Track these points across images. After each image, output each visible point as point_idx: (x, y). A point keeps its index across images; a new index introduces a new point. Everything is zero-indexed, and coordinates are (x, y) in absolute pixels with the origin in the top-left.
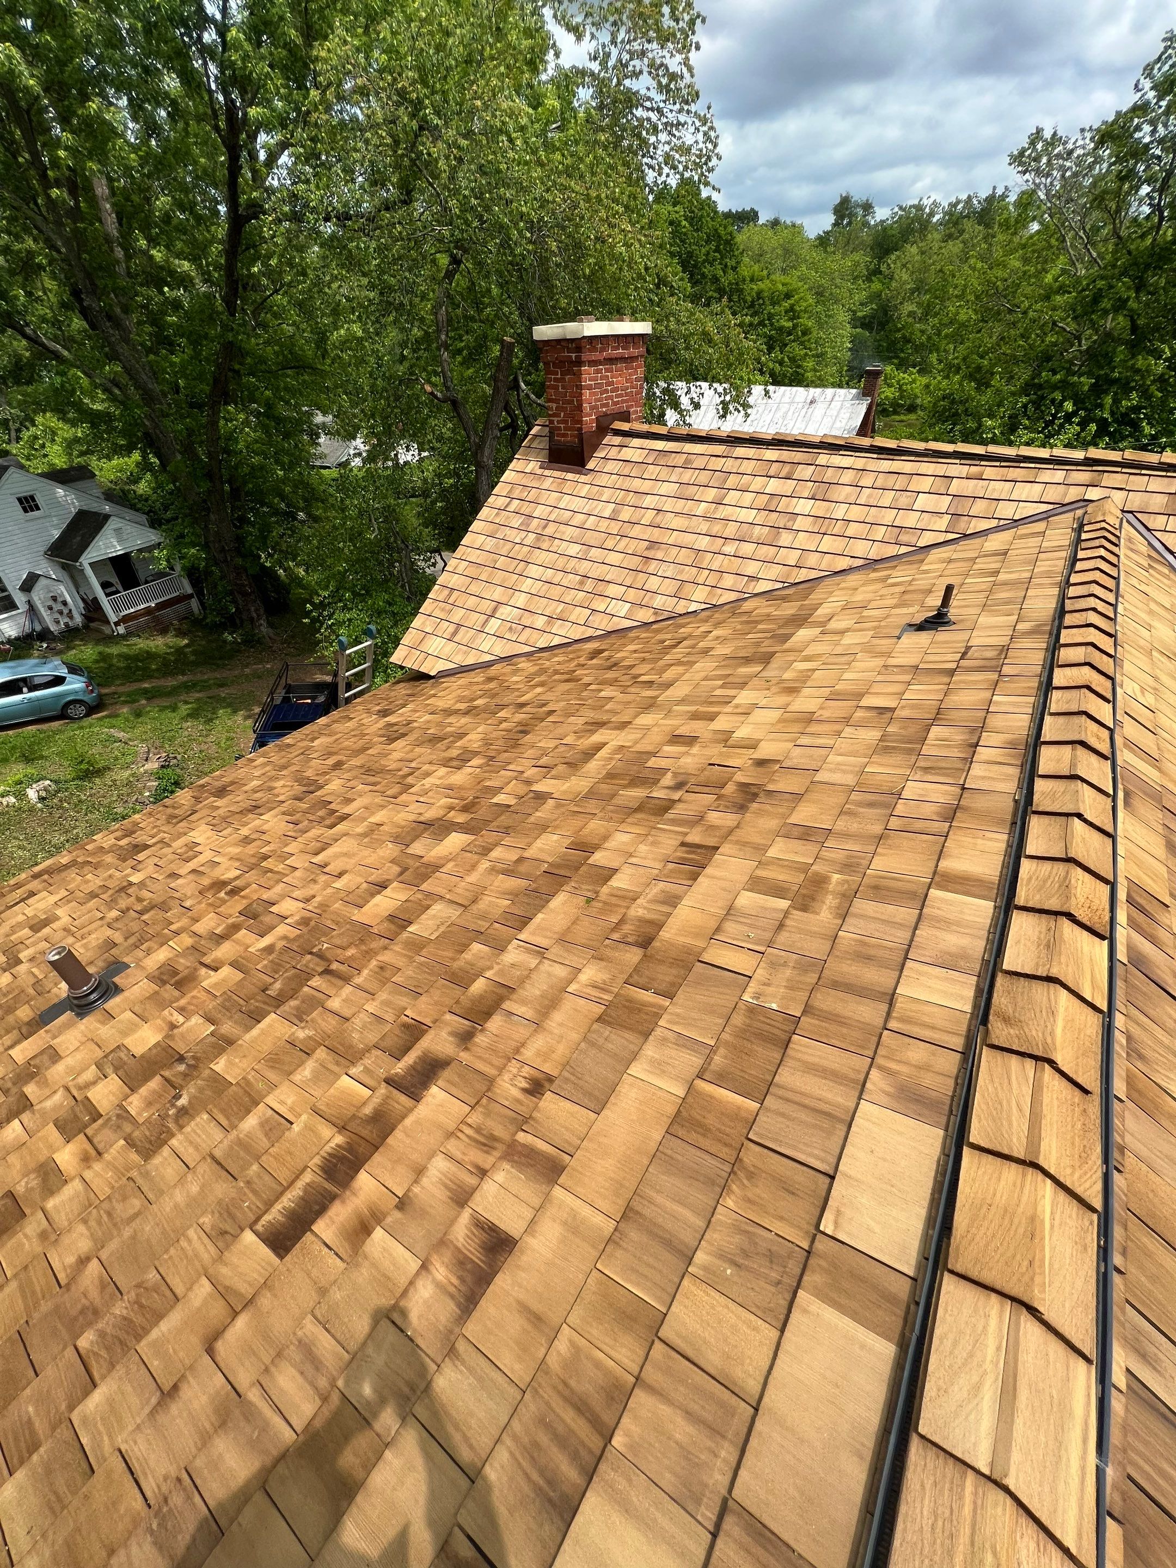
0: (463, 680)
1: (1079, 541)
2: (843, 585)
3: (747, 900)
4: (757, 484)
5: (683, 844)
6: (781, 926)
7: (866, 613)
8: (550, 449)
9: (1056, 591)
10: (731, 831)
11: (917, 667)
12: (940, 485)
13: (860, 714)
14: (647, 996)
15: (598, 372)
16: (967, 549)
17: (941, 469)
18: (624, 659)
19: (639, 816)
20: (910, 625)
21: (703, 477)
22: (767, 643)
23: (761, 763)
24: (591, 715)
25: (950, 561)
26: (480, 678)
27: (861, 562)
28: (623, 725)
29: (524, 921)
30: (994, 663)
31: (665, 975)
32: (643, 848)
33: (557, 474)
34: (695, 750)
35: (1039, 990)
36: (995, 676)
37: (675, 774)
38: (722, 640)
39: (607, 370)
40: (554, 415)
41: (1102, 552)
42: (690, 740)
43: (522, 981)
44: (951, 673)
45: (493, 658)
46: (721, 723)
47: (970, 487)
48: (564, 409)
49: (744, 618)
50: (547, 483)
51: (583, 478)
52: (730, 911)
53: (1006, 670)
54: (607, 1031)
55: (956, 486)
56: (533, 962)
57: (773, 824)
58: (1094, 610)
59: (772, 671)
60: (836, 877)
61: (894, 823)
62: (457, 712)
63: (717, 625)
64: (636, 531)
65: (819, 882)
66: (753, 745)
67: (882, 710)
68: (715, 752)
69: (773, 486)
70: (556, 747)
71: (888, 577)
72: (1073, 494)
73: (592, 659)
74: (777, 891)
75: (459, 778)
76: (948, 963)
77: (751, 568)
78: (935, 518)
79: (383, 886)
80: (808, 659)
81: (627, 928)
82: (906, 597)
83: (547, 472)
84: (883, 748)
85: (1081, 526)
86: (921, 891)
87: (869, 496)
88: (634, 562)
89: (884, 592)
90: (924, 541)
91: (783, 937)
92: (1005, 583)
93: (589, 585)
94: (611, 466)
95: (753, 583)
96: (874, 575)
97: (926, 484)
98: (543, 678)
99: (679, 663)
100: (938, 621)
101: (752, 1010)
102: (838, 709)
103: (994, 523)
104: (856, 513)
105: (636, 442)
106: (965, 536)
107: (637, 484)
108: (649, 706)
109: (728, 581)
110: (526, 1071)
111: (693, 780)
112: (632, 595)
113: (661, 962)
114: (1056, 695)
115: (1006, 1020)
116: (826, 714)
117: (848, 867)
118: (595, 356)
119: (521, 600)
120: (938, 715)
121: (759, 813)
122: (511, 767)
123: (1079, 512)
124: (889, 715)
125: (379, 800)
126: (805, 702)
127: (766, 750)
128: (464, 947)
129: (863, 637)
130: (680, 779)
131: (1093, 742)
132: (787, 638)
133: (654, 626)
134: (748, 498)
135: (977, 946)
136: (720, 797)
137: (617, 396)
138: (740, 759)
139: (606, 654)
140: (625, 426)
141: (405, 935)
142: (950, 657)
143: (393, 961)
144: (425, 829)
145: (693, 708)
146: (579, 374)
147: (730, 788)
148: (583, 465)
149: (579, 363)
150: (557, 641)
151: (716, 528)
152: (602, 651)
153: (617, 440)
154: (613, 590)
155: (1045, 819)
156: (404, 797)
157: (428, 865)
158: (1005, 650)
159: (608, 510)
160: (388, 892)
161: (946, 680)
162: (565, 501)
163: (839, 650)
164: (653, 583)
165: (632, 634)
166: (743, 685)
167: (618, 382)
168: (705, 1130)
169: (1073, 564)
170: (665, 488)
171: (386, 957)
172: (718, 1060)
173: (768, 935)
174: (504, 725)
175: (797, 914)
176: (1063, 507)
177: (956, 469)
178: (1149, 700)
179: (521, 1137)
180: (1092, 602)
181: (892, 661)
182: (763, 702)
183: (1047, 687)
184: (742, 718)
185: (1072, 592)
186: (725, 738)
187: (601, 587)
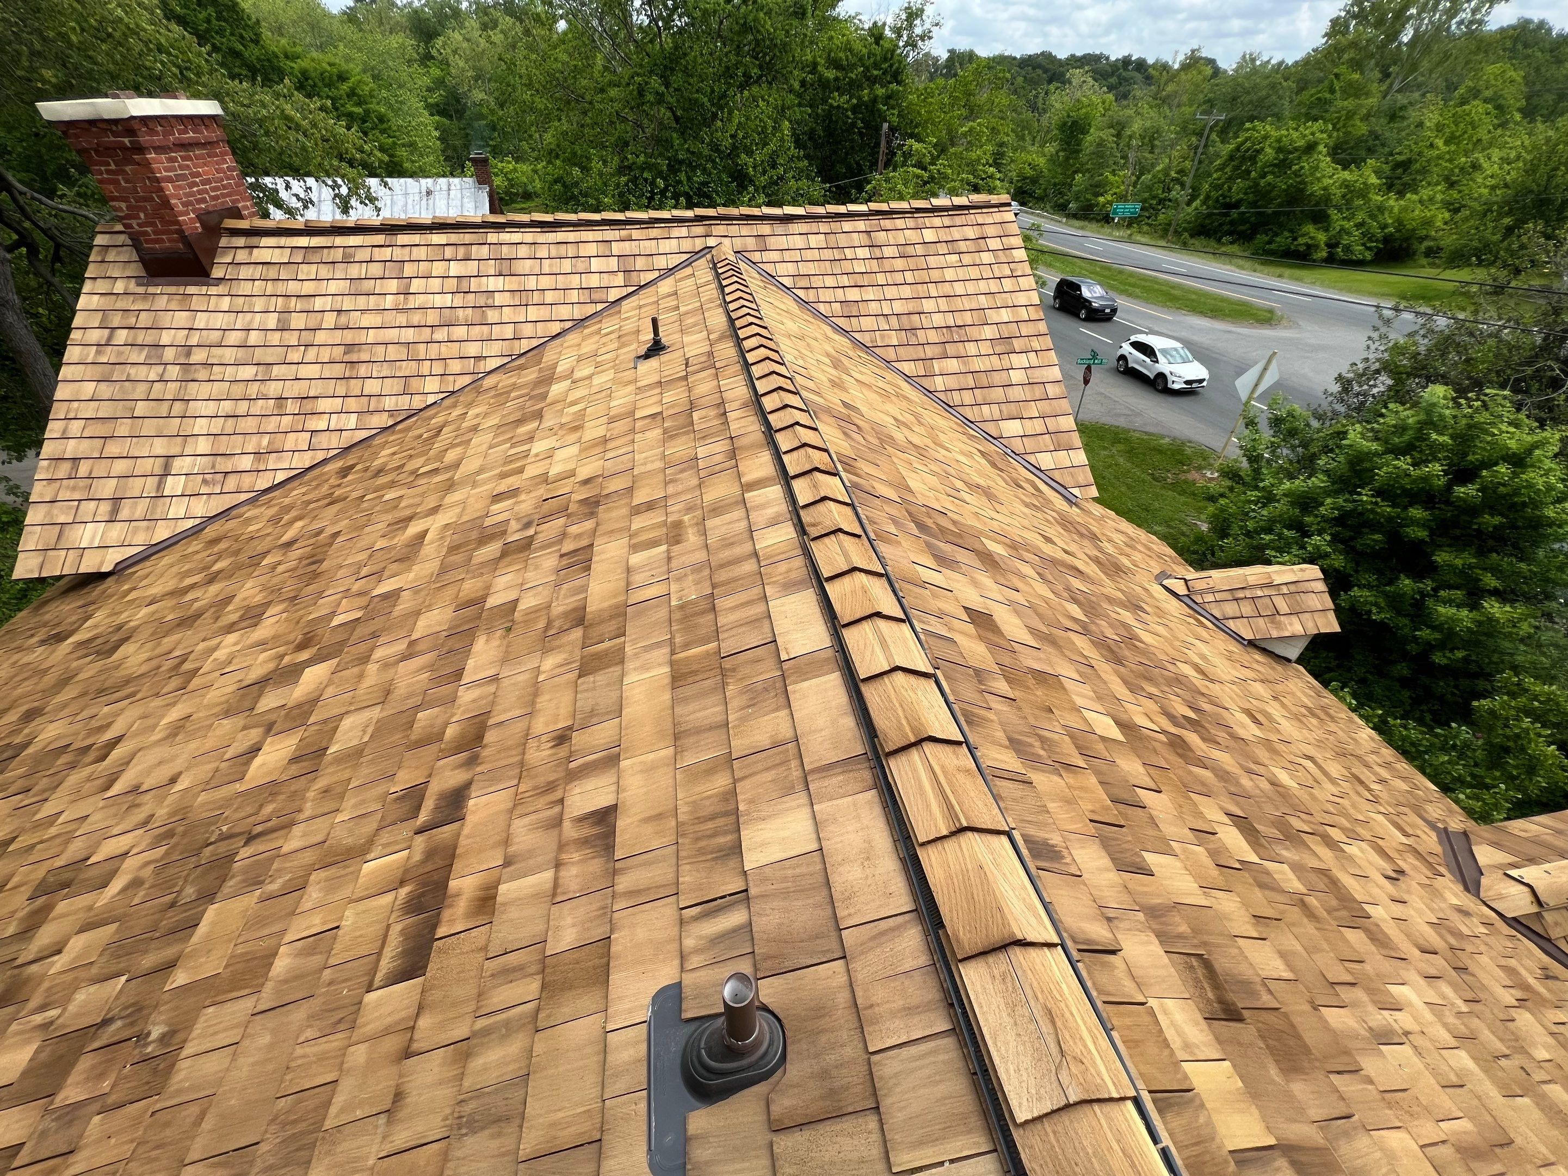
0: (167, 559)
1: (718, 275)
2: (566, 345)
3: (636, 559)
4: (438, 268)
5: (562, 556)
6: (669, 559)
7: (599, 359)
8: (142, 260)
9: (721, 310)
10: (595, 530)
11: (660, 383)
12: (603, 249)
13: (639, 424)
14: (607, 644)
15: (173, 160)
16: (646, 297)
17: (598, 236)
18: (385, 464)
19: (508, 559)
20: (639, 357)
21: (376, 270)
22: (528, 404)
23: (586, 482)
24: (389, 517)
25: (640, 307)
26: (195, 546)
27: (570, 324)
28: (435, 510)
29: (458, 674)
30: (708, 363)
31: (612, 626)
32: (529, 575)
33: (172, 289)
34: (523, 497)
35: (821, 507)
36: (713, 371)
37: (518, 520)
38: (486, 415)
39: (184, 158)
40: (128, 217)
41: (735, 279)
42: (513, 493)
43: (493, 703)
44: (685, 378)
45: (198, 521)
46: (531, 471)
47: (627, 248)
48: (144, 209)
49: (493, 393)
50: (162, 302)
51: (213, 290)
52: (628, 570)
53: (718, 365)
54: (591, 678)
55: (616, 248)
56: (492, 688)
57: (625, 511)
58: (748, 314)
59: (549, 421)
60: (686, 518)
61: (702, 473)
62: (192, 587)
63: (470, 405)
64: (321, 337)
65: (678, 525)
66: (572, 474)
67: (653, 416)
68: (542, 492)
69: (455, 269)
70: (370, 556)
71: (600, 329)
72: (699, 244)
73: (345, 476)
74: (654, 543)
75: (264, 630)
76: (774, 523)
77: (472, 349)
78: (612, 277)
79: (255, 750)
80: (574, 403)
81: (557, 624)
82: (623, 339)
83: (151, 290)
84: (669, 436)
85: (715, 265)
86: (740, 498)
87: (551, 266)
88: (338, 370)
89: (604, 340)
90: (613, 295)
91: (674, 564)
92: (686, 313)
93: (291, 407)
94: (245, 272)
95: (482, 363)
96: (587, 331)
97: (592, 249)
98: (293, 513)
99: (453, 446)
100: (656, 348)
101: (681, 607)
102: (621, 426)
103: (656, 274)
104: (545, 282)
105: (266, 241)
106: (641, 287)
107: (293, 287)
108: (450, 486)
109: (455, 366)
110: (544, 738)
111: (537, 516)
112: (352, 404)
113: (601, 622)
114: (753, 368)
115: (814, 525)
116: (615, 433)
117: (689, 509)
118: (157, 139)
119: (203, 446)
120: (692, 406)
121: (609, 510)
122: (327, 593)
123: (709, 256)
124: (660, 417)
125: (158, 702)
126: (593, 431)
127: (583, 473)
128: (410, 724)
129: (610, 375)
130: (525, 520)
131: (785, 386)
132: (544, 396)
133: (399, 427)
134: (435, 284)
135: (782, 507)
136: (568, 516)
137: (214, 189)
138: (565, 488)
139: (359, 467)
140: (244, 224)
141: (328, 758)
142: (678, 369)
143: (335, 778)
144: (265, 686)
145: (497, 471)
146: (147, 164)
147: (573, 508)
148: (207, 274)
149: (140, 149)
150: (281, 477)
151: (416, 318)
152: (353, 467)
153: (241, 241)
154: (323, 405)
155: (783, 433)
156: (196, 682)
157: (299, 706)
158: (710, 354)
159: (272, 321)
160: (266, 748)
161: (685, 383)
162: (201, 320)
163: (594, 390)
164: (372, 387)
165: (378, 441)
166: (531, 439)
167: (206, 173)
168: (695, 673)
170: (333, 287)
171: (321, 783)
172: (678, 640)
173: (665, 568)
174: (280, 569)
175: (676, 549)
176: (696, 254)
177: (610, 234)
178: (801, 362)
179: (572, 765)
180: (745, 311)
181: (639, 384)
182: (558, 445)
183: (747, 366)
184: (548, 461)
185: (732, 307)
186: (544, 479)
187: (308, 406)
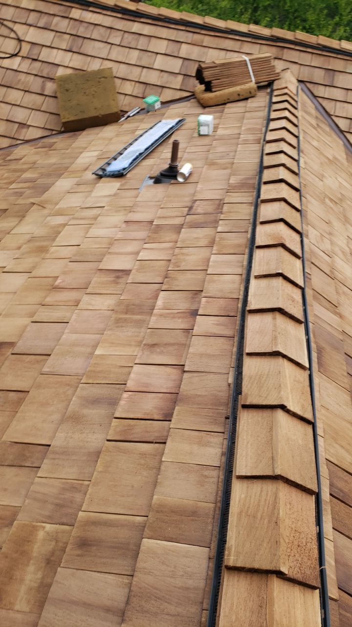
1: (271, 103)
4: (18, 31)
22: (27, 193)
30: (212, 218)
36: (213, 233)
41: (286, 114)
44: (178, 229)
53: (221, 226)
55: (184, 50)
58: (283, 165)
59: (25, 227)
60: (43, 530)
65: (23, 543)
67: (119, 274)
69: (32, 35)
77: (20, 115)
78: (172, 77)
80: (59, 213)
86: (133, 541)
87: (118, 53)
95: (24, 130)
97: (161, 46)
100: (169, 174)
102: (78, 273)
114: (258, 254)
116: (68, 279)
124: (124, 279)
126: (51, 265)
142: (179, 212)
155: (253, 416)
158: (221, 205)
161: (173, 237)
163: (89, 203)
169: (268, 124)
177: (182, 36)
180: (283, 158)
181: (132, 217)
